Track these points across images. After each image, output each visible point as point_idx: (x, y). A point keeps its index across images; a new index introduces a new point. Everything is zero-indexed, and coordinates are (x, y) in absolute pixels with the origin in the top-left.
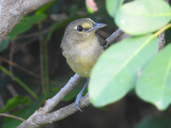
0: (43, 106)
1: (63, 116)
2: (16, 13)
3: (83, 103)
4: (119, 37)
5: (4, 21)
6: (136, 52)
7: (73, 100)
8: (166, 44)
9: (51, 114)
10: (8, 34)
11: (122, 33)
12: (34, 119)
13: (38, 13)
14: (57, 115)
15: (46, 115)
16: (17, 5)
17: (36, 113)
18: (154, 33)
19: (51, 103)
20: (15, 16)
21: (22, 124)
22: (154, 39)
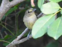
0: (16, 38)
1: (23, 41)
2: (7, 7)
3: (30, 37)
4: (42, 15)
5: (4, 10)
6: (48, 20)
7: (26, 36)
8: (57, 18)
9: (19, 41)
10: (5, 14)
11: (43, 14)
12: (13, 42)
13: (15, 7)
14: (21, 41)
15: (17, 41)
16: (8, 4)
17: (14, 40)
18: (54, 14)
19: (19, 37)
20: (7, 8)
21: (9, 44)
22: (54, 16)
